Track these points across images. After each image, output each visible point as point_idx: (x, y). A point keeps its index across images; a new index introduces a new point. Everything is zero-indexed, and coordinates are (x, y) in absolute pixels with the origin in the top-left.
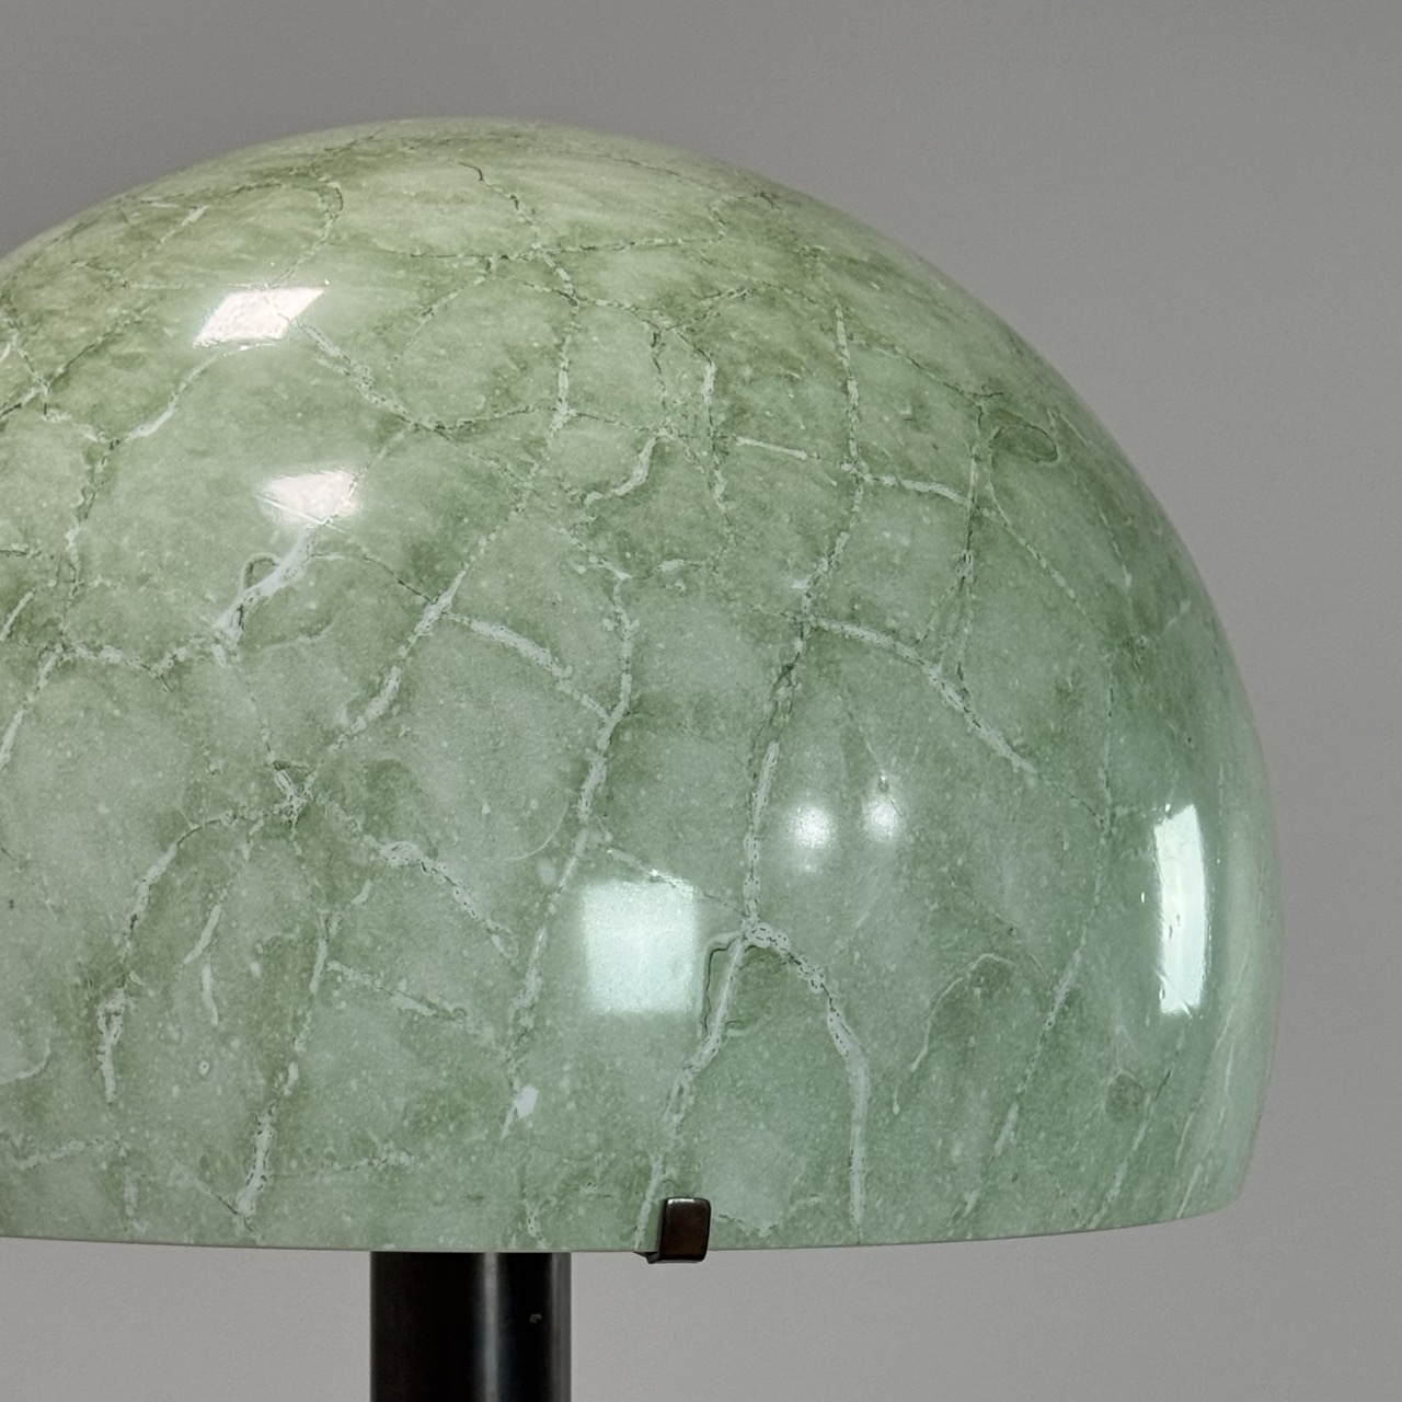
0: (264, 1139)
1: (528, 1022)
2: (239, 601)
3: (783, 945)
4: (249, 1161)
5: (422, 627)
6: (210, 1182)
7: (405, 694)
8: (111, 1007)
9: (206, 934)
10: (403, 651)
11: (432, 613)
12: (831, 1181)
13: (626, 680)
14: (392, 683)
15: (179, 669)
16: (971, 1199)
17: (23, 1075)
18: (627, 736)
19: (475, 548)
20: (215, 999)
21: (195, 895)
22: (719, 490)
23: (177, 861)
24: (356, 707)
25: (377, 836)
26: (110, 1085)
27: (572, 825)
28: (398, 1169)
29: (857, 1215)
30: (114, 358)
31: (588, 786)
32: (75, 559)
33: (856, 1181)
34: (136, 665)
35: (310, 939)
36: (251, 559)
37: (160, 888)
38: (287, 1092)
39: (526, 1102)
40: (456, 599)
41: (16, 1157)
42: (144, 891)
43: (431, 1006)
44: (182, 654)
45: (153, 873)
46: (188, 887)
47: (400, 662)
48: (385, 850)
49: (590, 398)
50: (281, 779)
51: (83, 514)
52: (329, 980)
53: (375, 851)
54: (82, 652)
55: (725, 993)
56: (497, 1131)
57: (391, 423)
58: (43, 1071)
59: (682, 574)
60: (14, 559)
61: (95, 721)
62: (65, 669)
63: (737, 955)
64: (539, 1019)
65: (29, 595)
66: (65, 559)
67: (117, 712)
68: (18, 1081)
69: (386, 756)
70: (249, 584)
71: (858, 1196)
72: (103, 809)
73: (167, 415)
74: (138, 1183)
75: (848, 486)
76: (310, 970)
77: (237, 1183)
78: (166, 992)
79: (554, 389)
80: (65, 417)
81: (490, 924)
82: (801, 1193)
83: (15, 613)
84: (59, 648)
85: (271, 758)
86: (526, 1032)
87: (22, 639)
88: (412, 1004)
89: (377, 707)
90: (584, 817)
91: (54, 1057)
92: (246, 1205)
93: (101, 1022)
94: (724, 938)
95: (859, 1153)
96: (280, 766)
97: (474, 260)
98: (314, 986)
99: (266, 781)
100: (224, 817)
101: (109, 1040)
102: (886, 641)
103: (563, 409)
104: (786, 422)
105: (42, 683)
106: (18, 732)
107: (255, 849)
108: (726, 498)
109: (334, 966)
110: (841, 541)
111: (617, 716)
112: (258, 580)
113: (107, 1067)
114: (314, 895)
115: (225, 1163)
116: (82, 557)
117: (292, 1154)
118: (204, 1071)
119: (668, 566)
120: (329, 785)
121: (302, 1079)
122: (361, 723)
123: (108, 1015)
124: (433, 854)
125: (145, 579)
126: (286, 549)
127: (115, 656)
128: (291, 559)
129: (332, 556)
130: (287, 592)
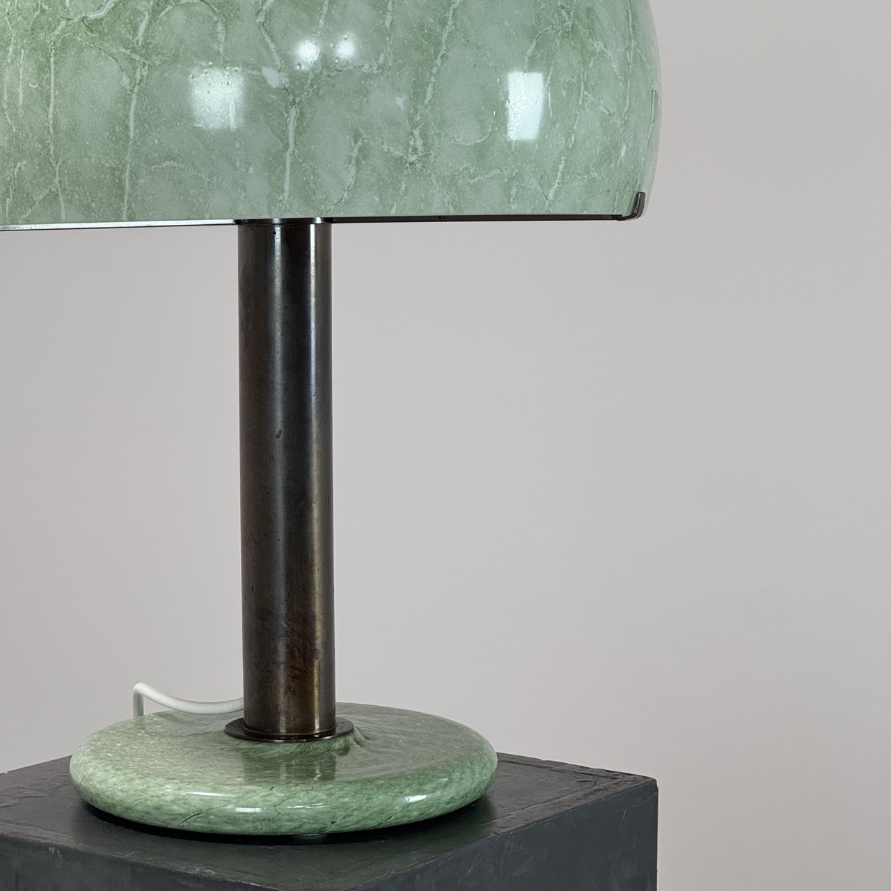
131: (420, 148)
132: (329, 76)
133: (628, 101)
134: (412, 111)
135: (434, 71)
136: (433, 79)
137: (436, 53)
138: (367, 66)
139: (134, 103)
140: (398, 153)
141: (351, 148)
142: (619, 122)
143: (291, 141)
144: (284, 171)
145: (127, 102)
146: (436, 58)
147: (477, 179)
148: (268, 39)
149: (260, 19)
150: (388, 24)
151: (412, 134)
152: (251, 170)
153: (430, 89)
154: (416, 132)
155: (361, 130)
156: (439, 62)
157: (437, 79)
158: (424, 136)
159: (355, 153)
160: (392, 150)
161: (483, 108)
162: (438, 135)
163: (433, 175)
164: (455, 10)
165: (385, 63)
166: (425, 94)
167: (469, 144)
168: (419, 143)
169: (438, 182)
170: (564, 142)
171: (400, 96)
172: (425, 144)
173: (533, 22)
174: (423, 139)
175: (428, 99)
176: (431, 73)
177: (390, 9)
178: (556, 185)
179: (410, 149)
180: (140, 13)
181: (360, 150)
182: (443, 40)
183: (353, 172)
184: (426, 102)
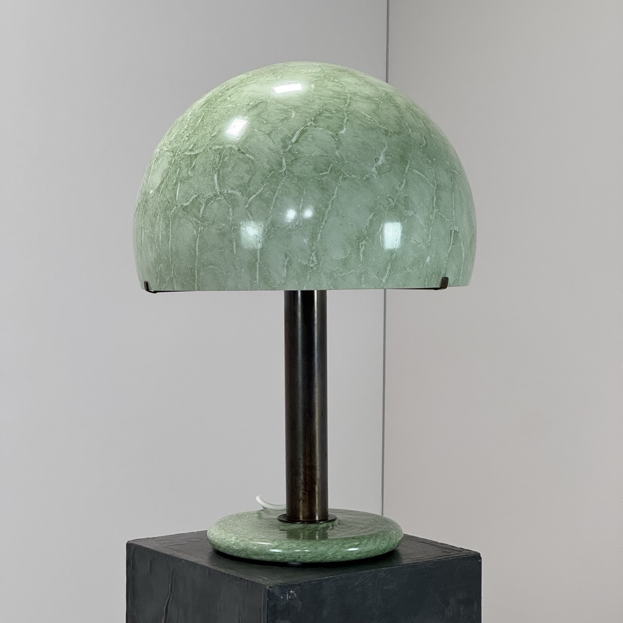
0: (388, 268)
1: (429, 245)
2: (375, 166)
3: (457, 230)
4: (385, 272)
5: (406, 170)
6: (378, 276)
7: (407, 183)
8: (363, 243)
9: (380, 229)
10: (405, 176)
11: (407, 168)
12: (459, 274)
13: (435, 181)
14: (404, 182)
15: (368, 179)
17: (343, 257)
18: (437, 191)
19: (409, 156)
21: (378, 222)
23: (374, 215)
24: (400, 186)
25: (407, 210)
26: (361, 259)
27: (433, 208)
28: (409, 272)
29: (460, 280)
30: (325, 117)
31: (434, 201)
32: (339, 157)
33: (461, 274)
34: (359, 178)
36: (375, 157)
37: (371, 220)
38: (393, 259)
39: (428, 259)
40: (410, 166)
41: (340, 274)
42: (368, 221)
43: (416, 242)
44: (368, 176)
45: (370, 218)
46: (376, 220)
47: (405, 177)
48: (408, 213)
49: (411, 127)
50: (390, 199)
51: (338, 148)
53: (407, 213)
54: (347, 175)
55: (452, 239)
56: (424, 265)
57: (387, 132)
58: (348, 256)
59: (436, 161)
60: (325, 157)
61: (354, 189)
62: (345, 179)
63: (453, 232)
64: (431, 244)
65: (332, 165)
66: (337, 157)
67: (358, 187)
68: (342, 259)
69: (407, 195)
71: (461, 277)
72: (359, 206)
73: (345, 129)
74: (365, 277)
77: (383, 277)
78: (373, 240)
79: (406, 125)
80: (321, 128)
81: (424, 226)
82: (456, 277)
83: (330, 168)
84: (342, 175)
85: (388, 196)
86: (429, 246)
87: (333, 173)
88: (414, 242)
89: (403, 186)
90: (434, 206)
91: (350, 254)
92: (384, 281)
93: (360, 247)
94: (452, 229)
95: (462, 269)
96: (390, 197)
97: (378, 98)
99: (388, 200)
100: (381, 207)
101: (362, 250)
102: (458, 173)
103: (409, 129)
105: (340, 181)
106: (338, 191)
107: (387, 213)
111: (435, 187)
112: (377, 162)
113: (361, 255)
115: (381, 273)
116: (341, 157)
117: (393, 270)
118: (379, 255)
119: (434, 159)
120: (398, 200)
121: (396, 256)
122: (401, 189)
123: (362, 245)
124: (415, 213)
125: (356, 161)
126: (380, 156)
127: (355, 176)
128: (382, 158)
129: (388, 157)
130: (383, 164)
131: (315, 261)
132: (274, 230)
133: (430, 237)
134: (311, 245)
135: (322, 227)
136: (321, 231)
137: (323, 219)
139: (198, 240)
140: (305, 263)
141: (284, 261)
142: (424, 246)
143: (258, 257)
144: (256, 271)
145: (196, 241)
146: (322, 222)
147: (343, 274)
148: (249, 215)
149: (247, 206)
150: (301, 208)
151: (311, 255)
152: (243, 270)
153: (319, 235)
155: (288, 253)
156: (324, 223)
157: (322, 231)
158: (317, 255)
159: (286, 263)
160: (302, 262)
161: (345, 243)
162: (324, 255)
163: (322, 273)
164: (332, 201)
165: (299, 225)
166: (317, 238)
167: (338, 259)
168: (315, 259)
169: (324, 276)
170: (389, 257)
171: (306, 238)
172: (317, 259)
173: (373, 205)
174: (316, 257)
175: (318, 240)
176: (320, 229)
177: (302, 201)
178: (386, 276)
179: (311, 262)
180: (200, 204)
181: (288, 262)
182: (326, 214)
183: (285, 271)
184: (318, 241)
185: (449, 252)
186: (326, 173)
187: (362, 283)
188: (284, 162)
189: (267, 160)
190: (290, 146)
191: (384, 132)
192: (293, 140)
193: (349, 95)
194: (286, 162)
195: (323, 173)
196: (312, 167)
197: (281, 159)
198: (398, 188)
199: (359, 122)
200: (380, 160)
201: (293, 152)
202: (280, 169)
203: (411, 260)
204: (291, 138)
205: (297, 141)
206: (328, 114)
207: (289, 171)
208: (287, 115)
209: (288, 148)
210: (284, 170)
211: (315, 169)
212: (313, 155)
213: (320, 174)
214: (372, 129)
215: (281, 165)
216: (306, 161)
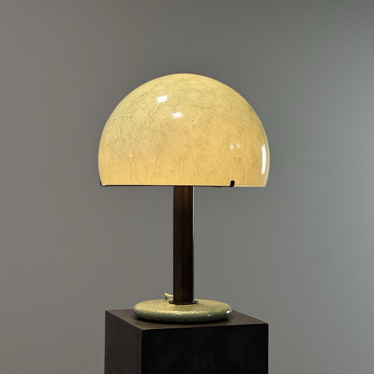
0: (196, 175)
1: (220, 164)
2: (192, 124)
3: (241, 157)
4: (195, 177)
5: (209, 127)
6: (191, 179)
8: (182, 162)
9: (191, 155)
10: (208, 129)
11: (210, 126)
12: (244, 179)
13: (227, 132)
14: (207, 132)
15: (187, 130)
16: (253, 182)
17: (172, 169)
18: (228, 137)
19: (213, 119)
20: (192, 161)
21: (190, 152)
22: (232, 114)
23: (188, 148)
24: (204, 134)
25: (207, 146)
26: (181, 170)
27: (224, 145)
28: (208, 178)
29: (245, 183)
31: (225, 142)
32: (174, 120)
33: (246, 179)
34: (182, 130)
35: (201, 156)
36: (192, 120)
37: (186, 151)
38: (199, 170)
39: (220, 171)
40: (212, 124)
42: (185, 151)
44: (187, 129)
45: (186, 150)
46: (189, 151)
47: (208, 130)
49: (219, 105)
50: (198, 141)
52: (203, 160)
53: (207, 148)
54: (176, 129)
55: (237, 161)
56: (217, 174)
57: (202, 107)
58: (174, 169)
59: (230, 122)
60: (167, 120)
61: (179, 135)
62: (174, 131)
63: (237, 158)
64: (222, 163)
66: (172, 120)
67: (181, 135)
69: (207, 139)
70: (192, 122)
71: (245, 181)
72: (180, 144)
73: (180, 106)
75: (241, 114)
76: (201, 159)
77: (194, 179)
78: (187, 161)
79: (216, 104)
80: (168, 106)
81: (217, 155)
82: (241, 181)
83: (168, 125)
84: (174, 128)
85: (197, 139)
86: (220, 165)
87: (169, 127)
88: (211, 162)
89: (206, 134)
91: (175, 167)
92: (194, 181)
93: (181, 164)
94: (236, 156)
95: (246, 177)
97: (204, 91)
98: (201, 160)
99: (196, 141)
100: (192, 144)
101: (181, 166)
102: (247, 129)
103: (217, 106)
104: (235, 108)
105: (172, 132)
106: (170, 137)
107: (196, 147)
108: (233, 115)
109: (203, 158)
110: (242, 119)
111: (227, 135)
114: (202, 152)
117: (199, 176)
118: (191, 168)
119: (229, 121)
120: (202, 142)
121: (200, 169)
122: (205, 136)
123: (181, 163)
124: (212, 148)
125: (182, 122)
126: (195, 119)
127: (180, 129)
128: (196, 120)
129: (200, 120)
130: (196, 124)
131: (159, 171)
132: (140, 155)
133: (221, 160)
134: (156, 163)
135: (161, 154)
136: (161, 156)
137: (162, 150)
138: (147, 153)
139: (111, 160)
140: (154, 172)
141: (144, 170)
142: (217, 165)
143: (134, 169)
144: (133, 175)
147: (172, 177)
148: (130, 148)
149: (130, 144)
150: (152, 144)
152: (128, 175)
154: (157, 167)
155: (146, 167)
156: (162, 152)
158: (159, 168)
159: (145, 172)
160: (152, 171)
161: (173, 162)
163: (162, 176)
164: (167, 141)
165: (151, 153)
166: (159, 159)
167: (170, 170)
168: (158, 169)
169: (163, 178)
170: (196, 169)
171: (154, 159)
172: (159, 170)
173: (188, 143)
177: (153, 141)
178: (195, 179)
179: (156, 171)
180: (113, 143)
181: (146, 171)
182: (164, 148)
183: (145, 176)
184: (159, 161)
185: (234, 168)
186: (166, 127)
187: (182, 182)
188: (147, 122)
189: (140, 121)
190: (151, 115)
191: (201, 107)
192: (153, 112)
193: (188, 90)
194: (148, 122)
195: (164, 128)
196: (159, 125)
197: (147, 120)
198: (203, 135)
199: (189, 103)
200: (195, 121)
201: (152, 117)
202: (145, 126)
203: (209, 171)
204: (153, 111)
205: (155, 112)
206: (173, 99)
207: (149, 126)
208: (154, 99)
209: (150, 116)
210: (147, 126)
211: (161, 126)
212: (161, 119)
213: (163, 128)
214: (194, 106)
215: (146, 124)
216: (157, 122)
